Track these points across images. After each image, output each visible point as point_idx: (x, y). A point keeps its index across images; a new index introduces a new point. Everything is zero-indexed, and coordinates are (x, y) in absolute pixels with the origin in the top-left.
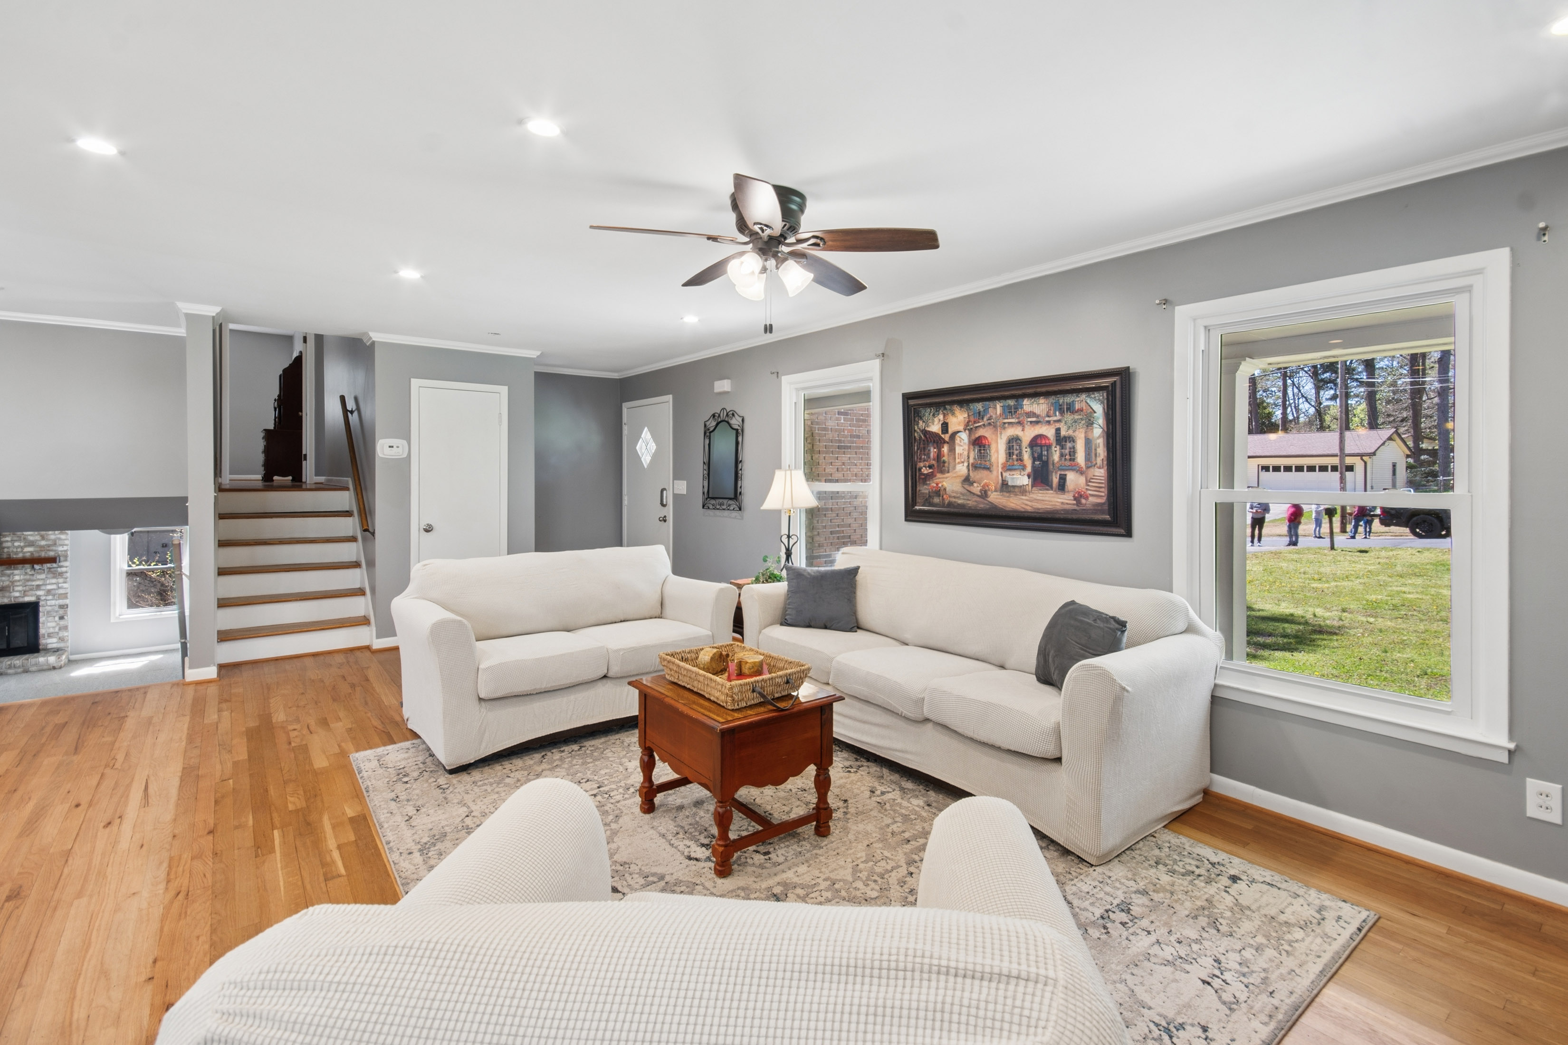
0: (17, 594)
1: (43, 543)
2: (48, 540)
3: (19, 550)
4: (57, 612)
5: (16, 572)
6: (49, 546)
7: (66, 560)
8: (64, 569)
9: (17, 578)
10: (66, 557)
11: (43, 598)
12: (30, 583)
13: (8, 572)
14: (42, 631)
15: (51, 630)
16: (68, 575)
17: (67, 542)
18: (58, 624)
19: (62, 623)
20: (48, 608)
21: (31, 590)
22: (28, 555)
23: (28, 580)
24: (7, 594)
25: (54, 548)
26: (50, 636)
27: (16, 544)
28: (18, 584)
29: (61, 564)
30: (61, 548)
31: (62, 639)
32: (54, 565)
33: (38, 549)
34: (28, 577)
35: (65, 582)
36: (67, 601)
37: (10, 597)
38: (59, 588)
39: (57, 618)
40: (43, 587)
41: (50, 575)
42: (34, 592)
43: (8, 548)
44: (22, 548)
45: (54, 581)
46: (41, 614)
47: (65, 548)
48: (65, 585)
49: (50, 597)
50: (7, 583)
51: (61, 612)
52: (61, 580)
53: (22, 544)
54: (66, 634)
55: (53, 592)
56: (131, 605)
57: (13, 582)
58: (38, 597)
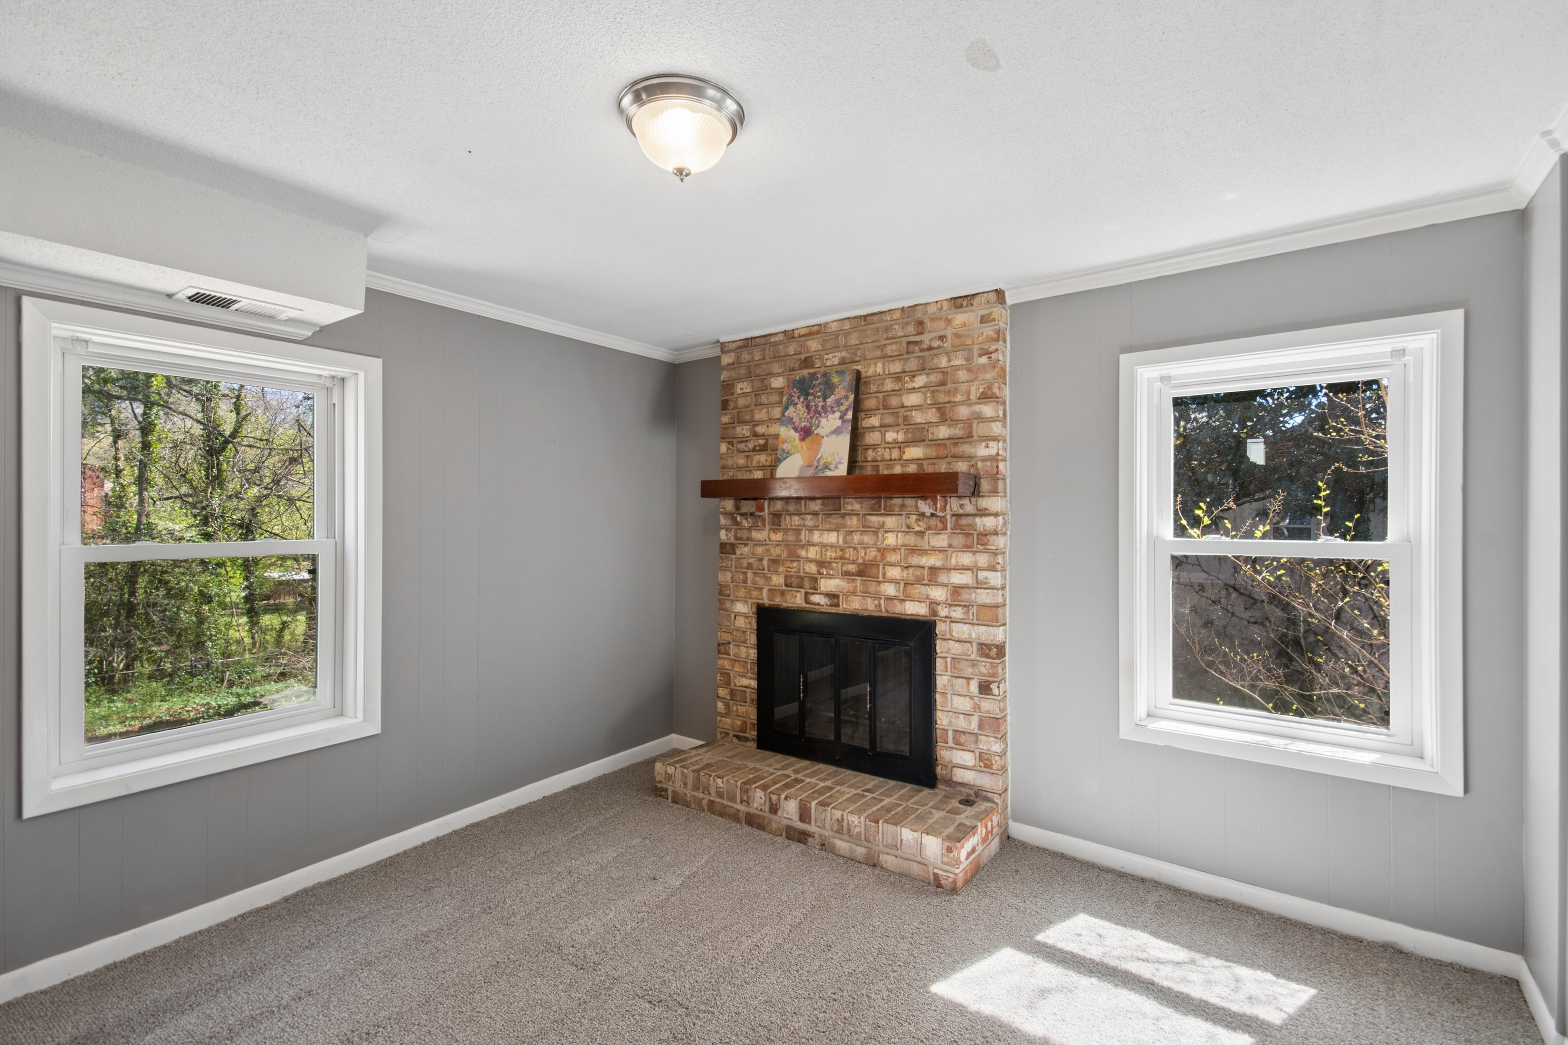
0: (890, 590)
1: (943, 432)
2: (954, 422)
3: (895, 454)
4: (974, 664)
5: (891, 522)
6: (955, 441)
7: (994, 492)
8: (989, 522)
9: (891, 540)
10: (995, 477)
11: (943, 612)
12: (916, 560)
13: (875, 520)
14: (942, 719)
15: (961, 723)
16: (1000, 542)
17: (996, 428)
18: (976, 707)
19: (988, 705)
20: (956, 648)
21: (919, 581)
22: (912, 469)
23: (914, 550)
24: (872, 587)
25: (966, 449)
26: (960, 739)
27: (890, 436)
28: (893, 558)
29: (986, 503)
30: (982, 451)
31: (985, 762)
32: (969, 508)
33: (932, 452)
34: (911, 539)
35: (992, 568)
36: (998, 634)
37: (877, 596)
38: (980, 585)
39: (974, 687)
40: (943, 578)
41: (959, 540)
42: (924, 590)
43: (874, 447)
44: (901, 446)
45: (966, 559)
46: (939, 663)
47: (993, 449)
48: (995, 579)
49: (958, 613)
50: (872, 553)
51: (984, 667)
52: (983, 560)
53: (901, 437)
54: (997, 747)
55: (965, 595)
56: (1181, 690)
57: (883, 551)
58: (933, 605)
